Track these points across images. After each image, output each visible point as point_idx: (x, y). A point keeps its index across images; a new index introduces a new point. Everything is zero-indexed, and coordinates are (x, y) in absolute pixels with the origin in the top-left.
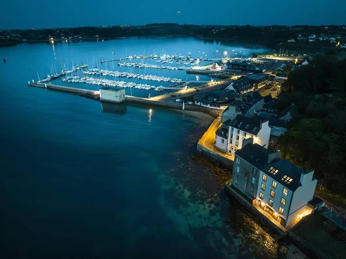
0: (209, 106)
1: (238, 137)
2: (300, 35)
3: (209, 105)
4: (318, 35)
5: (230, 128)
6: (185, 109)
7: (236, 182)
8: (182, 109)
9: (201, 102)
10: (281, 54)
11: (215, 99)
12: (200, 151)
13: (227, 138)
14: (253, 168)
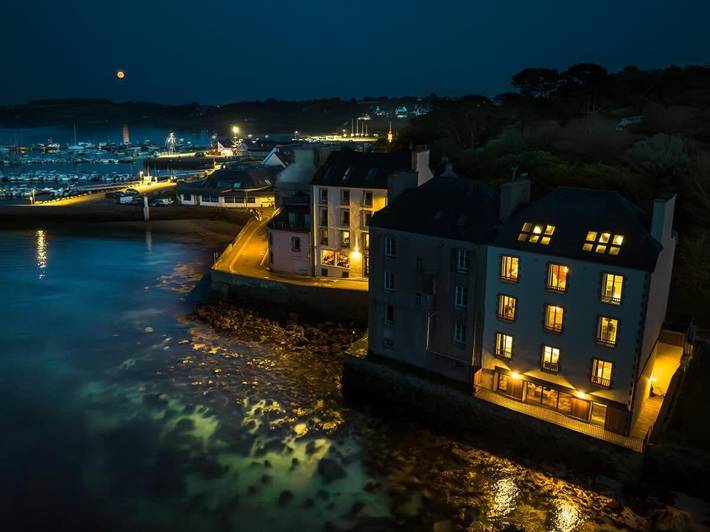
0: (222, 203)
1: (347, 215)
2: (378, 109)
3: (222, 200)
4: (411, 108)
5: (316, 190)
6: (152, 218)
7: (387, 334)
8: (143, 219)
9: (198, 194)
10: (355, 133)
11: (237, 185)
12: (225, 290)
13: (308, 229)
14: (454, 251)
